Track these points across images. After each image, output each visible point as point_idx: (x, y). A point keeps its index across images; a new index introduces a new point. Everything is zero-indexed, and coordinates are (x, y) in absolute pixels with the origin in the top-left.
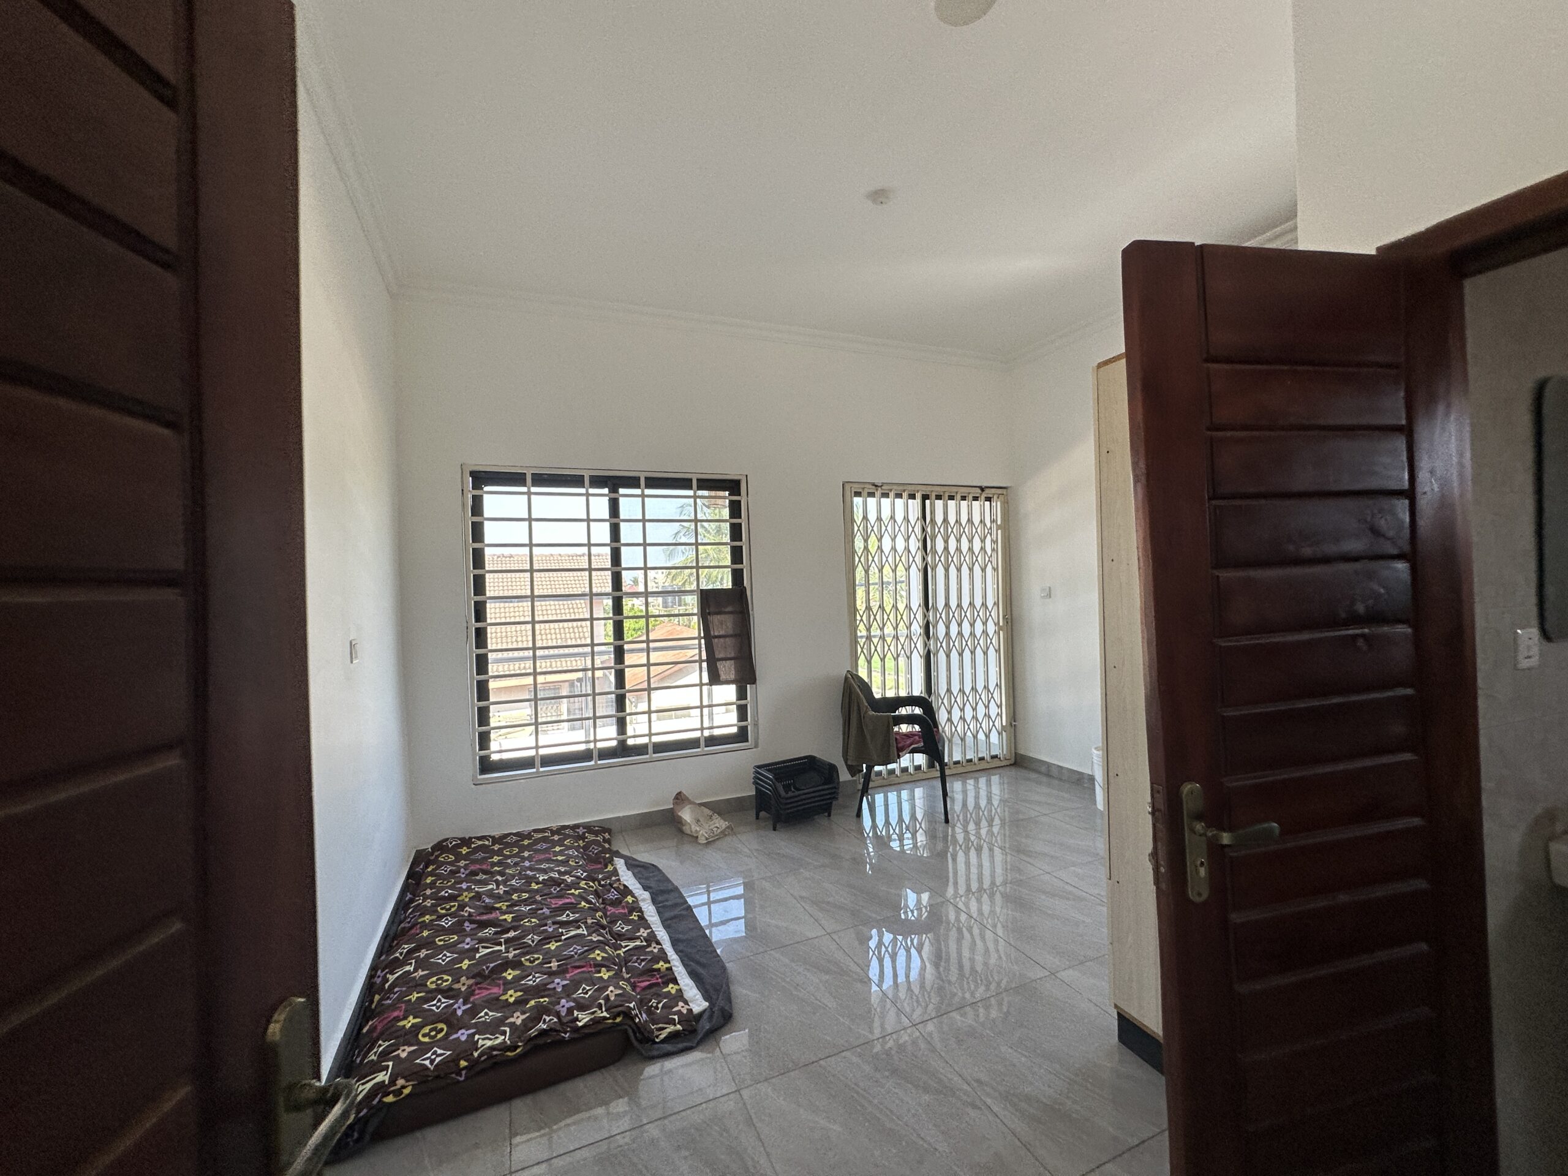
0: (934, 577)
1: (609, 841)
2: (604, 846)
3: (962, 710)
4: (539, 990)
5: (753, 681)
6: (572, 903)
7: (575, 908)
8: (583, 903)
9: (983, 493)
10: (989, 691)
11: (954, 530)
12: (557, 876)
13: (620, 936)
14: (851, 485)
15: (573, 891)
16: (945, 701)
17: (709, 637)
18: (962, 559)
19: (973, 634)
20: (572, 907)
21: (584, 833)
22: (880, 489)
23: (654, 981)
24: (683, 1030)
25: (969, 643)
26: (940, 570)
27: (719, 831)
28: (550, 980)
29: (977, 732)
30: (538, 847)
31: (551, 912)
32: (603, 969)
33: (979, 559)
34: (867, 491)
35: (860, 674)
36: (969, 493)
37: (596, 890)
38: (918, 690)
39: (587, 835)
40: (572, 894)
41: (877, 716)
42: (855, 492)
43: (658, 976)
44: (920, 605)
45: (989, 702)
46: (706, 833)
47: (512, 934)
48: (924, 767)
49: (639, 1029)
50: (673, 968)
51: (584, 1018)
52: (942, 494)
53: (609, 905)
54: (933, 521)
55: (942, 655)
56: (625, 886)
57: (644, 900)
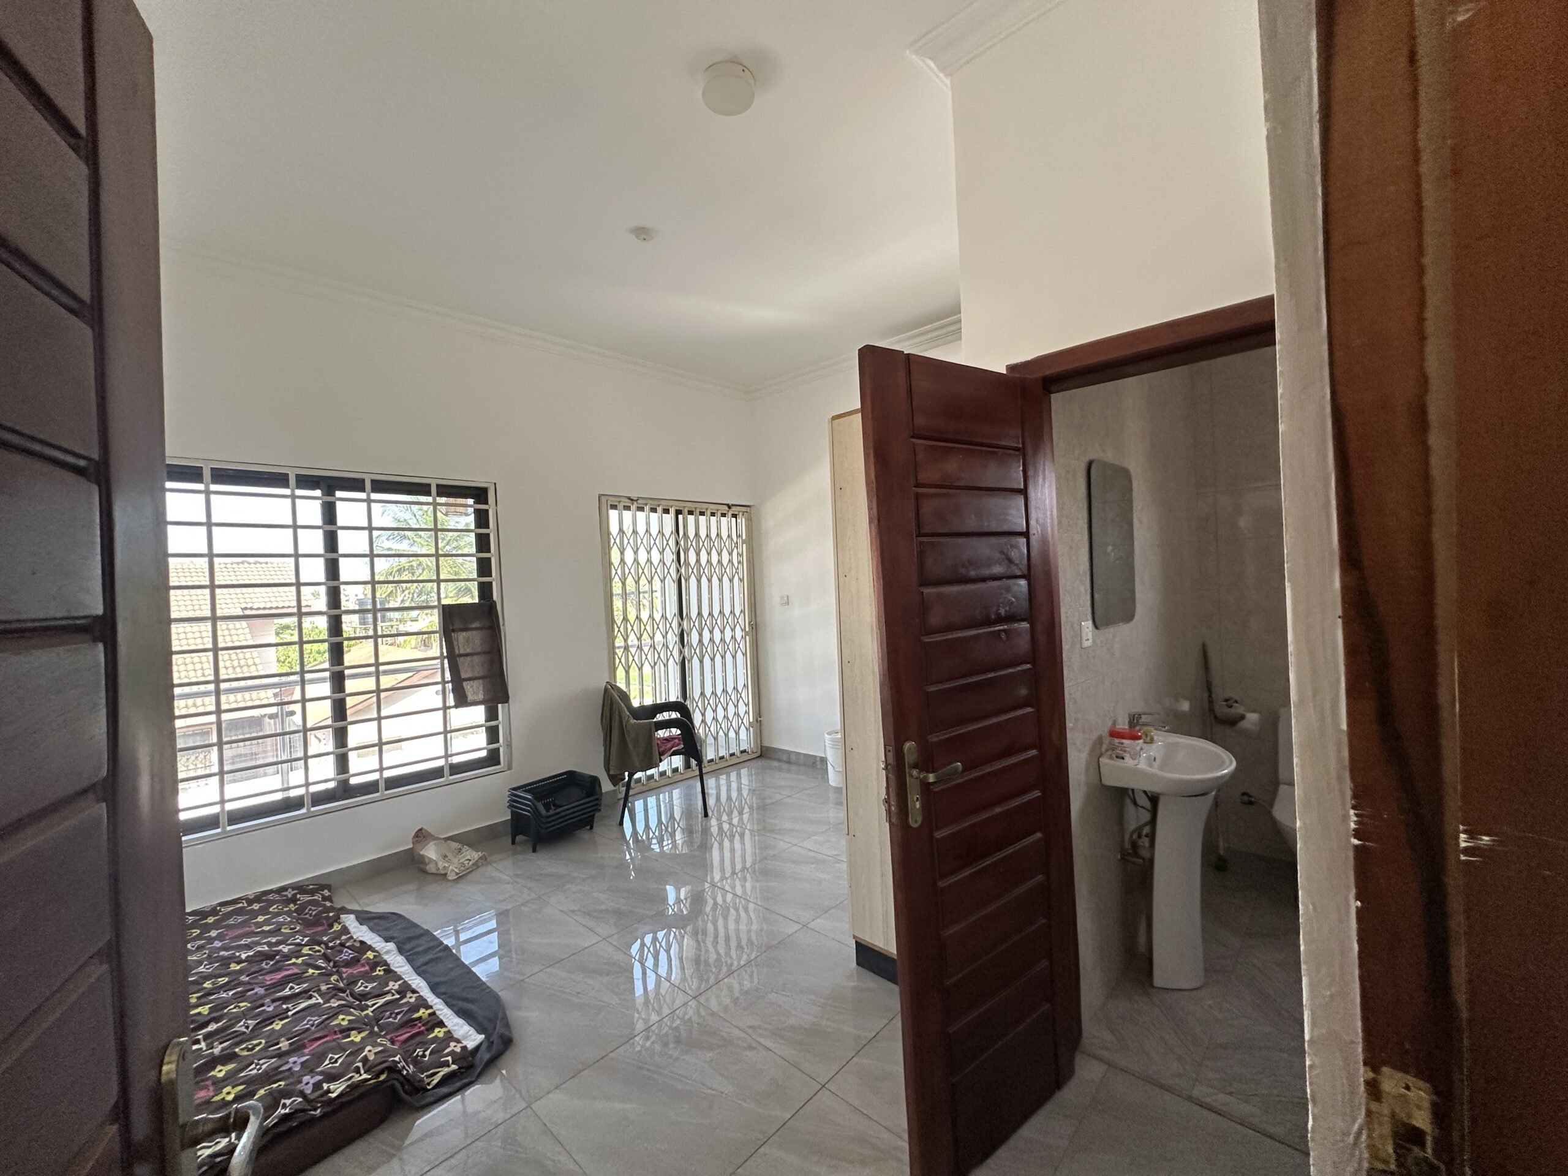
0: (688, 588)
1: (329, 899)
2: (325, 905)
3: (715, 711)
4: (268, 1077)
5: (505, 699)
6: (297, 974)
7: (301, 978)
8: (311, 971)
9: (730, 510)
10: (738, 691)
11: (705, 544)
12: (267, 948)
13: (364, 996)
14: (607, 498)
15: (294, 960)
16: (700, 704)
17: (453, 657)
18: (713, 570)
19: (723, 640)
20: (297, 978)
21: (294, 895)
22: (635, 503)
23: (415, 1031)
24: (459, 1068)
25: (720, 649)
26: (693, 581)
27: (471, 863)
28: (280, 1062)
29: (728, 730)
30: (231, 921)
31: (266, 990)
32: (353, 1032)
33: (728, 570)
34: (622, 504)
35: (618, 684)
36: (718, 510)
37: (324, 953)
38: (674, 696)
39: (298, 896)
40: (294, 964)
41: (639, 724)
42: (611, 505)
43: (420, 1025)
44: (675, 615)
45: (738, 701)
46: (456, 868)
47: (213, 1027)
48: (681, 769)
49: (407, 1080)
50: (438, 1013)
51: (337, 1089)
52: (694, 510)
53: (343, 967)
54: (685, 535)
55: (696, 661)
56: (362, 942)
57: (388, 952)
